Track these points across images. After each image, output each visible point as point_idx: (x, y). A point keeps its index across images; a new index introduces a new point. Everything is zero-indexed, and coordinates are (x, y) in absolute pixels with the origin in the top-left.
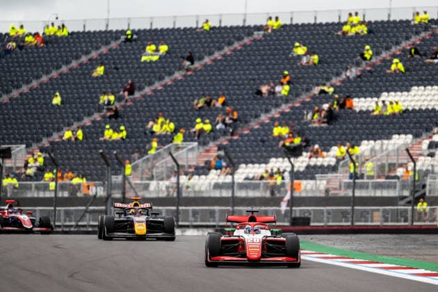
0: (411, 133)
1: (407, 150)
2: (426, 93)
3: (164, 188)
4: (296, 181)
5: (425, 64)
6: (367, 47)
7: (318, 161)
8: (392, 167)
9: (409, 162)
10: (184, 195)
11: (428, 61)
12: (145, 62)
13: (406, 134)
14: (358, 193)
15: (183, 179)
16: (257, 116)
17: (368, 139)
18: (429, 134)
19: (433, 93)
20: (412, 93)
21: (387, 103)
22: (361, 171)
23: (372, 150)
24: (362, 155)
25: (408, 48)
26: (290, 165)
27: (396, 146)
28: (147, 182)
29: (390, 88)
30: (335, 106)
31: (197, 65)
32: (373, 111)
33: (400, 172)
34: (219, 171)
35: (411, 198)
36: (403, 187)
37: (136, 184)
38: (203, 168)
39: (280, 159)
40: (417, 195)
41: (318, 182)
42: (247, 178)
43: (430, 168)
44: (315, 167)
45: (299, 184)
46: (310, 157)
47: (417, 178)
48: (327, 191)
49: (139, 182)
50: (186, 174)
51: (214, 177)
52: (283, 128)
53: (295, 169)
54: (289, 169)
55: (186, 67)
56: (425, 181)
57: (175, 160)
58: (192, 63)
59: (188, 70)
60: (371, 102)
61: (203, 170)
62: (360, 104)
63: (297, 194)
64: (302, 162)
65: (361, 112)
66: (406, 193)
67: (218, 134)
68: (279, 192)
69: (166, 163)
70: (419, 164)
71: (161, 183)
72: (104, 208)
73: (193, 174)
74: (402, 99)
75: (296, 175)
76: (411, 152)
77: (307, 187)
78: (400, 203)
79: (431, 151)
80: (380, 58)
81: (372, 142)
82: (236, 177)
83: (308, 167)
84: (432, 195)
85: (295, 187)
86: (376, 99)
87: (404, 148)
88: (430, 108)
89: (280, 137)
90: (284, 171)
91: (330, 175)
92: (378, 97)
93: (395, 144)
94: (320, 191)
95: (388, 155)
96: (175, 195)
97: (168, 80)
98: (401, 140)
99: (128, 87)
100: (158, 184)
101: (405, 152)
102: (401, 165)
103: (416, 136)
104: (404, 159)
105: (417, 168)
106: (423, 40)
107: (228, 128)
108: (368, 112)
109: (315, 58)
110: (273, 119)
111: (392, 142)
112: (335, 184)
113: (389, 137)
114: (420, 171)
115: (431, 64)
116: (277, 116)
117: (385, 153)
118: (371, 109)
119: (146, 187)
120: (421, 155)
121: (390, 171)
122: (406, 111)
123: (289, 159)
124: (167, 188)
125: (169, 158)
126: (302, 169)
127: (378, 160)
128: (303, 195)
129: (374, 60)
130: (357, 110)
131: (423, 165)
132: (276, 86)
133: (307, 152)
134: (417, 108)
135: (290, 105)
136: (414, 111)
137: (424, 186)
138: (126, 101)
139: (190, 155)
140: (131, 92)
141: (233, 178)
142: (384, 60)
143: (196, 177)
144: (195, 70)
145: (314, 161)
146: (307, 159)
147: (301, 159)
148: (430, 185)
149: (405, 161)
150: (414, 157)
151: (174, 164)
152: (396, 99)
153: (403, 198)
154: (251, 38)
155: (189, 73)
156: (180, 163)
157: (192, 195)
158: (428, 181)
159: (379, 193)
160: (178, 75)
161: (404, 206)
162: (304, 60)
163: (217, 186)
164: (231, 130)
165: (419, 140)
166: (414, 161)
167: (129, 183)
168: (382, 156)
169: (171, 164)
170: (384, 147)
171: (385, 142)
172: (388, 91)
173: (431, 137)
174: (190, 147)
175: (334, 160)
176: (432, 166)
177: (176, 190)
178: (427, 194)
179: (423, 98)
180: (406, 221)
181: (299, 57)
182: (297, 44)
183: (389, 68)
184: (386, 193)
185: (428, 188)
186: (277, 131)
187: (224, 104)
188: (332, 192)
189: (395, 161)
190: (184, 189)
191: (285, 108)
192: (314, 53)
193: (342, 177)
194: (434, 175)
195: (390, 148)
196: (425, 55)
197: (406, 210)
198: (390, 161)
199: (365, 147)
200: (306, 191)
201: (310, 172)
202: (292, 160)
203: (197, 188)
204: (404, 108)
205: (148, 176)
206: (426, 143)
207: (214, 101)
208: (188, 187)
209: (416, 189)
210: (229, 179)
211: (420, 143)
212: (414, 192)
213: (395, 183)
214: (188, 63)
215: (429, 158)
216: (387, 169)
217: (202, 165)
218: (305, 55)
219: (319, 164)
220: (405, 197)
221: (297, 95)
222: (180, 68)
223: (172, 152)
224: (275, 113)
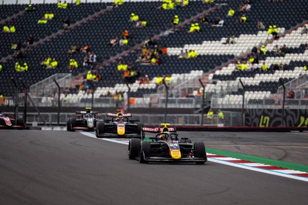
0: (202, 69)
1: (200, 80)
2: (212, 45)
3: (50, 102)
5: (211, 28)
6: (176, 16)
7: (145, 86)
8: (191, 90)
9: (200, 87)
10: (63, 105)
11: (213, 25)
13: (199, 70)
14: (169, 106)
15: (62, 96)
16: (108, 58)
17: (176, 73)
18: (213, 70)
19: (216, 45)
20: (203, 45)
21: (188, 51)
22: (171, 92)
23: (179, 80)
24: (172, 83)
25: (201, 17)
26: (127, 88)
27: (193, 78)
28: (40, 97)
29: (190, 42)
30: (155, 53)
31: (72, 26)
32: (179, 56)
33: (195, 93)
34: (84, 91)
35: (201, 109)
36: (197, 103)
37: (33, 99)
38: (75, 89)
39: (122, 85)
40: (205, 107)
41: (145, 99)
42: (101, 96)
43: (213, 91)
44: (143, 89)
45: (133, 100)
46: (140, 83)
47: (205, 97)
48: (150, 104)
49: (34, 97)
50: (64, 93)
51: (81, 95)
52: (124, 66)
53: (131, 91)
55: (65, 28)
56: (210, 99)
57: (57, 84)
58: (69, 25)
59: (66, 29)
60: (178, 50)
61: (74, 91)
62: (171, 52)
63: (132, 106)
64: (135, 86)
65: (172, 56)
66: (199, 106)
67: (84, 68)
68: (121, 104)
69: (52, 86)
70: (207, 89)
71: (49, 98)
72: (13, 113)
73: (68, 93)
74: (197, 48)
75: (131, 94)
76: (202, 81)
77: (138, 101)
78: (196, 112)
79: (215, 80)
80: (184, 23)
81: (178, 75)
82: (95, 95)
83: (139, 89)
84: (214, 107)
85: (130, 102)
86: (181, 49)
87: (198, 79)
88: (214, 54)
89: (122, 71)
90: (124, 92)
91: (152, 95)
92: (183, 47)
93: (192, 76)
94: (146, 104)
95: (188, 83)
96: (57, 106)
97: (53, 35)
98: (196, 74)
99: (30, 39)
100: (47, 99)
101: (198, 81)
102: (196, 89)
103: (206, 71)
104: (198, 85)
105: (206, 91)
106: (210, 12)
107: (90, 65)
108: (176, 56)
109: (144, 23)
110: (118, 60)
111: (190, 74)
112: (155, 100)
113: (188, 72)
114: (207, 93)
115: (215, 27)
116: (120, 58)
117: (186, 81)
118: (178, 54)
119: (40, 100)
120: (208, 83)
121: (189, 92)
122: (199, 56)
123: (127, 85)
124: (53, 101)
125: (54, 83)
126: (135, 91)
127: (182, 86)
128: (136, 106)
129: (180, 24)
130: (170, 55)
131: (209, 89)
132: (120, 39)
133: (138, 80)
134: (206, 54)
135: (128, 51)
136: (204, 56)
137: (210, 102)
138: (28, 48)
139: (67, 81)
140: (31, 43)
141: (93, 96)
142: (186, 25)
143: (71, 95)
144: (71, 29)
145: (142, 86)
146: (138, 85)
147: (135, 84)
148: (213, 101)
149: (198, 87)
150: (204, 84)
151: (57, 87)
152: (193, 49)
153: (197, 109)
154: (105, 10)
155: (66, 31)
156: (61, 86)
157: (68, 106)
158: (212, 99)
159: (182, 106)
160: (60, 32)
161: (197, 114)
162: (138, 24)
163: (83, 101)
164: (92, 67)
165: (207, 74)
166: (204, 87)
167: (30, 98)
168: (184, 83)
169: (55, 86)
170: (186, 78)
171: (187, 75)
172: (189, 44)
173: (214, 72)
174: (67, 76)
175: (155, 85)
176: (215, 90)
177: (58, 103)
178: (211, 107)
179: (209, 48)
180: (198, 123)
181: (135, 22)
182: (133, 14)
183: (189, 29)
184: (186, 106)
185: (212, 103)
186: (120, 67)
187: (87, 50)
188: (153, 105)
189: (192, 87)
191: (125, 53)
192: (144, 20)
193: (161, 96)
194: (216, 95)
195: (190, 78)
196: (211, 22)
197: (198, 117)
198: (189, 87)
199: (173, 78)
200: (138, 104)
201: (140, 93)
202: (129, 85)
203: (71, 102)
204: (198, 54)
205: (41, 94)
206: (211, 76)
207: (81, 49)
208: (65, 101)
209: (205, 104)
210: (90, 96)
211: (208, 76)
212: (203, 105)
213: (192, 100)
214: (66, 25)
215: (213, 85)
216: (187, 91)
217: (74, 87)
218: (138, 21)
219: (145, 88)
220: (198, 109)
221: (133, 46)
222: (62, 28)
223: (56, 79)
224: (119, 56)
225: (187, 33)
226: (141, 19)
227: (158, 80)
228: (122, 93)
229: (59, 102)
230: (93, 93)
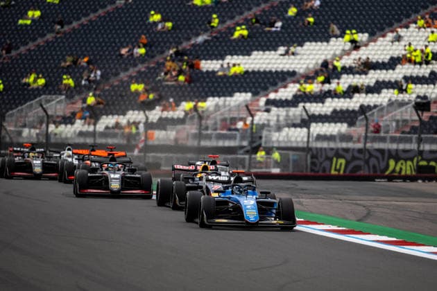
0: (250, 91)
1: (247, 106)
2: (265, 57)
3: (35, 136)
4: (150, 132)
5: (264, 32)
6: (215, 16)
7: (169, 114)
8: (234, 120)
9: (247, 116)
10: (53, 140)
11: (267, 29)
12: (21, 25)
13: (246, 92)
14: (205, 143)
15: (52, 128)
16: (117, 74)
17: (213, 96)
18: (266, 93)
19: (271, 57)
20: (252, 57)
21: (231, 65)
22: (206, 123)
23: (217, 106)
24: (207, 110)
26: (144, 117)
27: (238, 103)
28: (20, 129)
29: (233, 52)
30: (184, 67)
31: (66, 28)
32: (217, 72)
33: (240, 125)
34: (83, 121)
35: (249, 148)
36: (243, 138)
37: (10, 130)
38: (69, 117)
39: (136, 112)
40: (255, 145)
41: (169, 132)
42: (107, 128)
43: (266, 122)
44: (166, 119)
45: (153, 134)
46: (163, 111)
47: (254, 130)
48: (176, 140)
49: (12, 129)
50: (54, 123)
51: (79, 125)
52: (139, 86)
53: (150, 121)
54: (144, 120)
55: (57, 31)
56: (261, 133)
57: (45, 111)
58: (62, 27)
59: (58, 33)
60: (217, 64)
61: (68, 120)
62: (207, 66)
63: (150, 143)
64: (156, 114)
65: (207, 72)
66: (245, 143)
67: (83, 89)
68: (135, 140)
69: (37, 113)
70: (257, 119)
71: (32, 130)
73: (60, 123)
74: (244, 61)
75: (149, 126)
76: (250, 108)
77: (159, 136)
78: (242, 151)
79: (268, 107)
80: (225, 26)
81: (217, 99)
82: (98, 126)
83: (160, 119)
84: (268, 145)
85: (148, 136)
86: (220, 62)
87: (244, 104)
88: (267, 70)
89: (137, 93)
90: (139, 123)
91: (179, 127)
92: (223, 59)
93: (236, 101)
94: (170, 140)
95: (230, 110)
96: (44, 141)
97: (40, 41)
98: (241, 98)
99: (6, 47)
100: (30, 131)
101: (245, 108)
102: (241, 119)
103: (255, 94)
104: (244, 114)
105: (255, 122)
106: (263, 11)
107: (92, 84)
108: (214, 72)
109: (169, 25)
110: (131, 77)
111: (234, 98)
112: (183, 135)
113: (231, 95)
114: (257, 125)
115: (269, 31)
116: (134, 74)
117: (227, 108)
118: (216, 70)
119: (20, 133)
120: (258, 110)
121: (231, 124)
122: (247, 72)
123: (145, 112)
124: (37, 134)
125: (40, 109)
126: (155, 121)
127: (222, 114)
128: (156, 143)
129: (220, 27)
130: (204, 70)
131: (260, 120)
132: (134, 47)
133: (160, 105)
134: (256, 70)
135: (146, 65)
136: (253, 72)
137: (261, 138)
138: (4, 59)
139: (58, 107)
140: (8, 51)
141: (95, 128)
142: (229, 28)
143: (63, 126)
144: (65, 33)
145: (165, 114)
146: (160, 113)
147: (154, 112)
148: (266, 137)
149: (244, 116)
150: (253, 113)
151: (45, 114)
152: (238, 62)
153: (242, 147)
154: (114, 6)
155: (59, 36)
156: (50, 113)
157: (59, 141)
158: (264, 133)
159: (221, 144)
160: (49, 37)
161: (243, 154)
162: (160, 26)
163: (81, 134)
164: (94, 86)
165: (257, 97)
166: (252, 116)
167: (6, 129)
168: (225, 111)
169: (42, 113)
170: (227, 103)
171: (228, 99)
172: (232, 55)
173: (267, 95)
174: (58, 100)
175: (183, 113)
176: (269, 120)
177: (45, 137)
178: (263, 145)
179: (261, 61)
180: (244, 167)
181: (155, 24)
182: (152, 12)
183: (232, 35)
184: (227, 143)
185: (263, 139)
186: (134, 87)
187: (88, 63)
188: (180, 142)
189: (235, 116)
190: (52, 136)
191: (142, 67)
192: (168, 20)
193: (191, 128)
194: (269, 129)
195: (233, 104)
196: (264, 24)
197: (244, 159)
198: (231, 116)
199: (210, 103)
200: (158, 139)
201: (163, 124)
202: (147, 112)
203: (63, 136)
204: (244, 70)
205: (21, 124)
206: (263, 101)
207: (80, 60)
208: (56, 134)
209: (254, 140)
210: (91, 128)
211: (258, 100)
212: (251, 142)
213: (236, 134)
214: (59, 27)
215: (266, 114)
216: (228, 122)
217: (69, 115)
218: (160, 22)
219: (169, 116)
220: (245, 147)
221: (153, 57)
222: (52, 31)
223: (43, 103)
224: (132, 71)
225: (229, 40)
226: (164, 20)
227: (187, 106)
228: (136, 124)
229: (47, 135)
230: (95, 124)
